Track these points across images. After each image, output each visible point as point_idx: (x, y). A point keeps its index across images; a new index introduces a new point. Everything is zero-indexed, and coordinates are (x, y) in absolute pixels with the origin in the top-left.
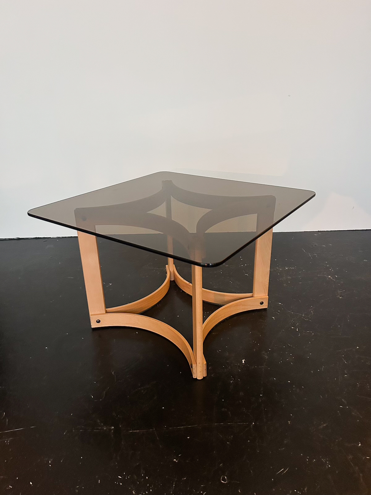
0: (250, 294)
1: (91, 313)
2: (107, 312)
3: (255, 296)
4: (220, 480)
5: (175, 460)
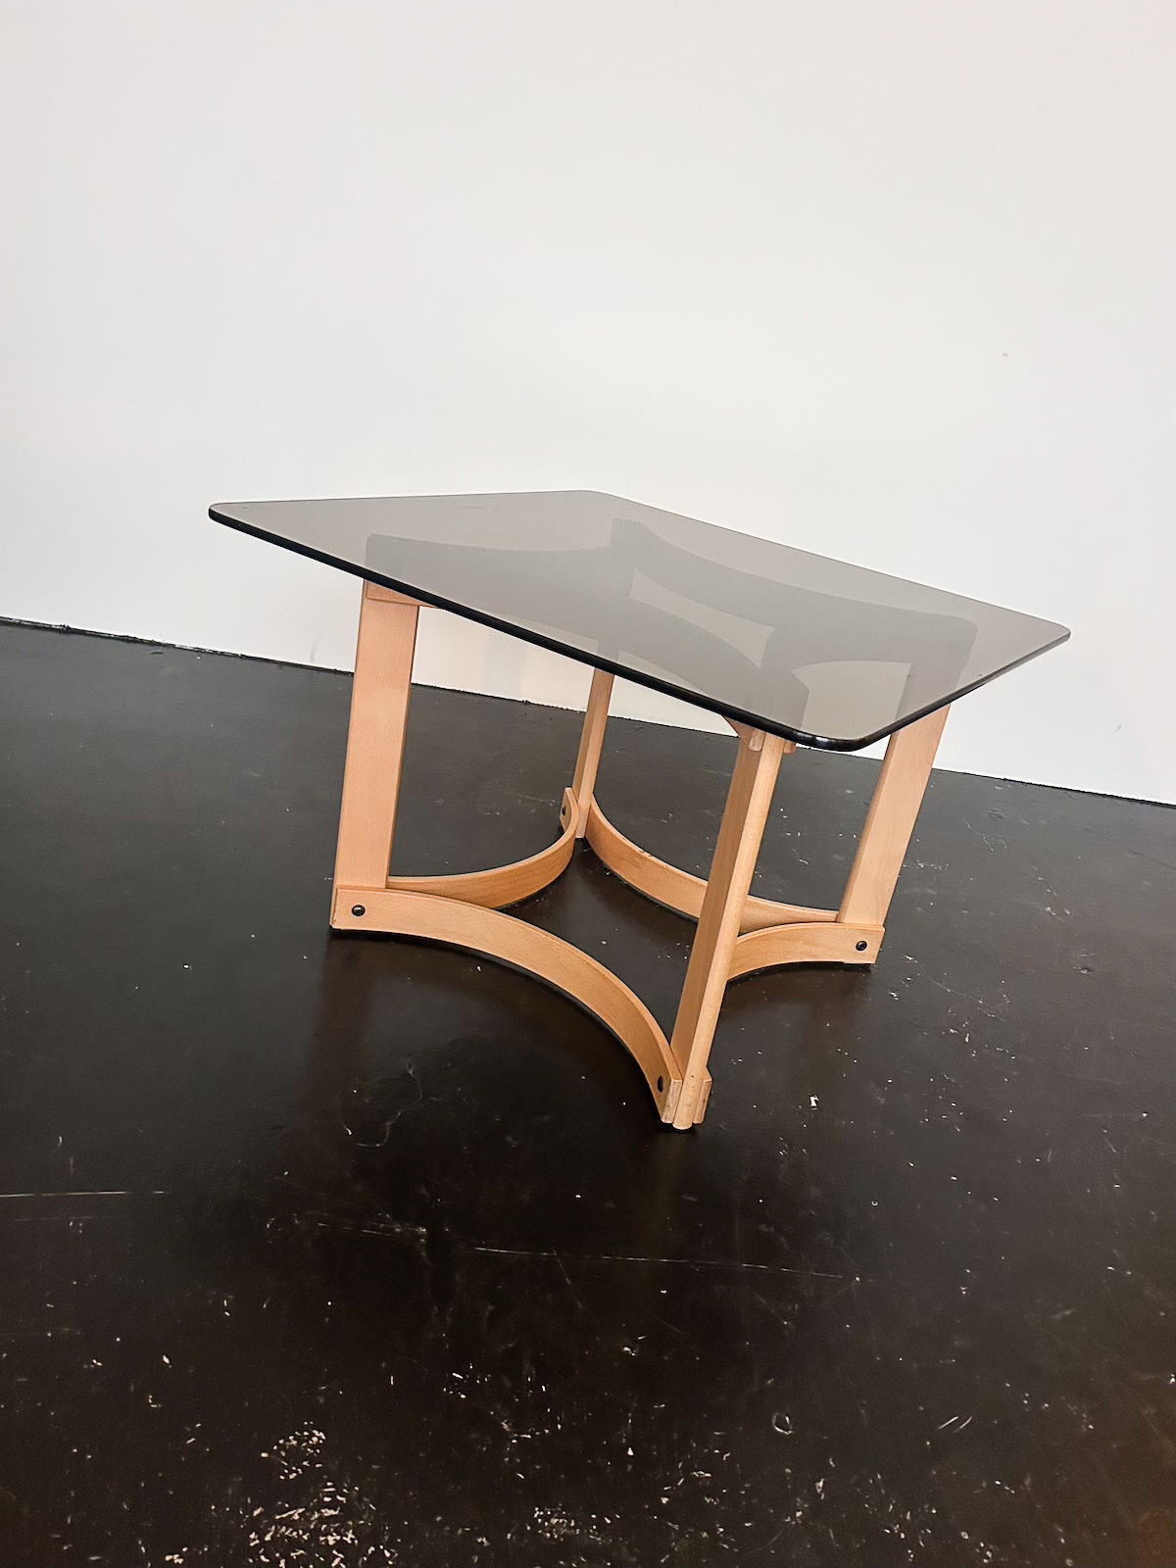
1: (340, 880)
2: (390, 886)
3: (846, 920)
4: (770, 1423)
5: (626, 1349)
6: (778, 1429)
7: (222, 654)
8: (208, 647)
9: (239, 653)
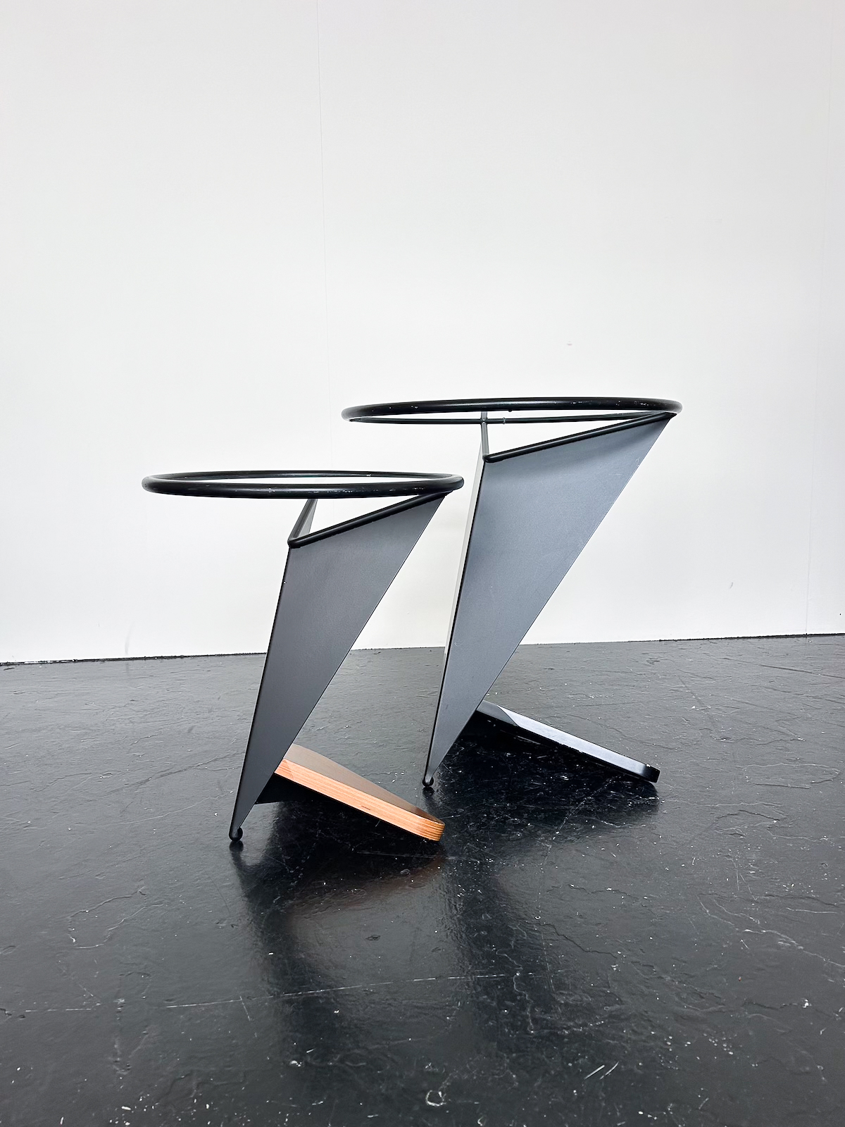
4: (425, 1100)
5: (294, 1062)
6: (430, 1103)
7: (60, 662)
8: (49, 659)
9: (72, 659)
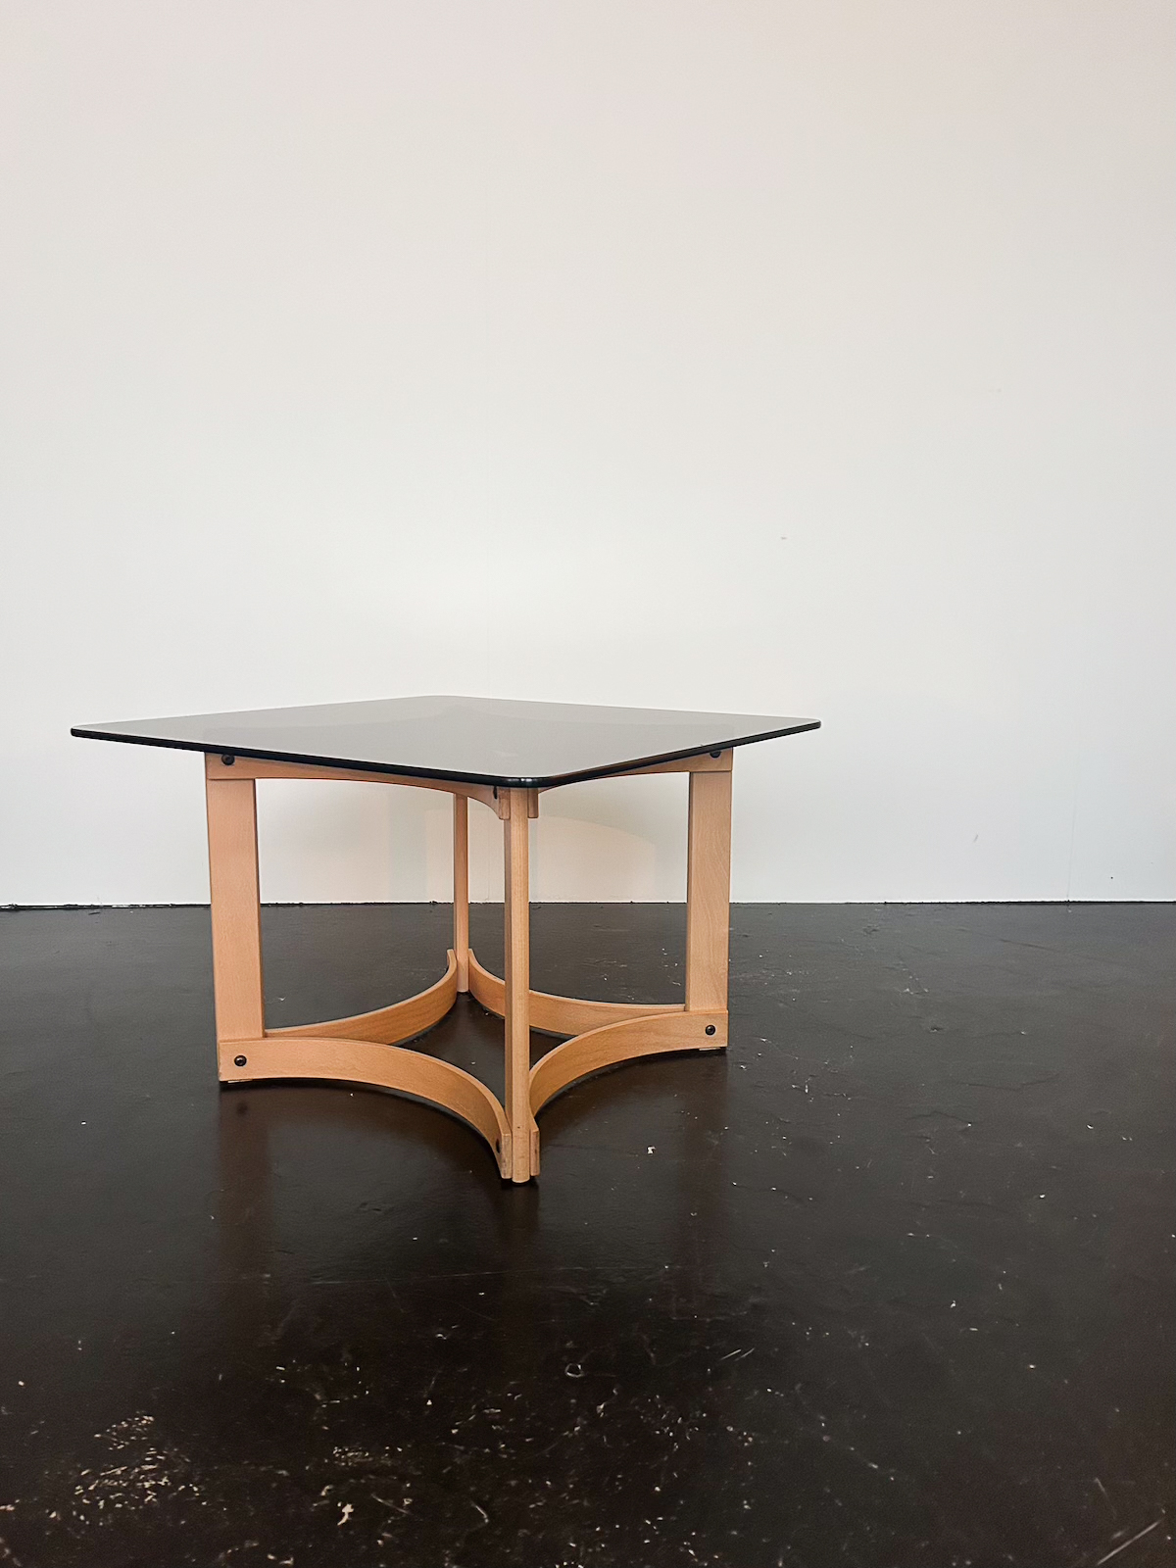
0: (680, 1007)
1: (222, 1036)
2: (265, 1036)
3: (691, 1009)
4: (564, 1372)
5: (440, 1335)
6: (570, 1374)
